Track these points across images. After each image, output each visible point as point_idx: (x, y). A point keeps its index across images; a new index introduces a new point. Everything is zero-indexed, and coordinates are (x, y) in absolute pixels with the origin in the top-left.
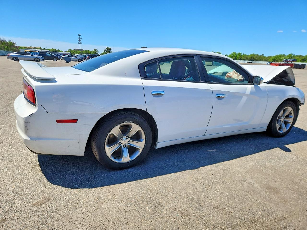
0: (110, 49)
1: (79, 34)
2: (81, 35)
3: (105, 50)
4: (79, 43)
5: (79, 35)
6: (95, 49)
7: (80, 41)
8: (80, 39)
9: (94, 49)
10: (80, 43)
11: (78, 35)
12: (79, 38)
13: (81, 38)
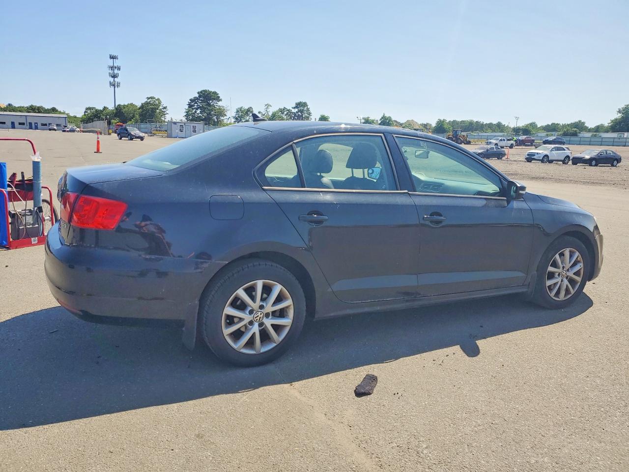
0: (215, 96)
1: (114, 54)
2: (119, 57)
3: (190, 100)
4: (110, 82)
5: (113, 57)
6: (151, 98)
7: (114, 76)
8: (116, 71)
9: (148, 98)
10: (115, 85)
11: (109, 57)
12: (112, 68)
13: (119, 69)
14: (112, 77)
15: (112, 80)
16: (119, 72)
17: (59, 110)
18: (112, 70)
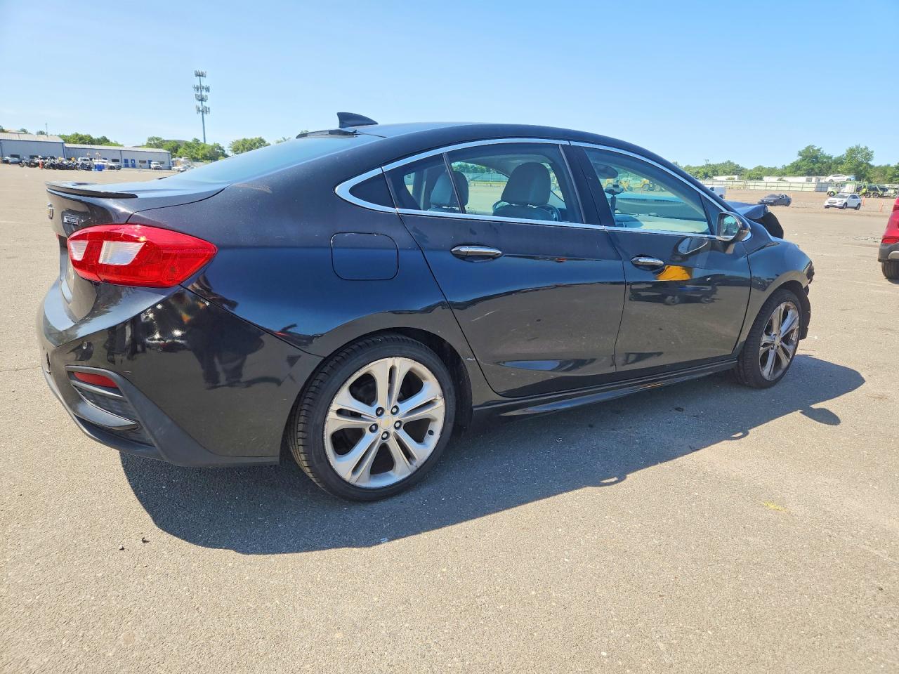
1: (200, 70)
2: (207, 76)
5: (200, 75)
7: (202, 100)
8: (204, 93)
10: (204, 111)
11: (194, 74)
12: (197, 88)
13: (208, 89)
14: (199, 100)
15: (199, 103)
16: (207, 94)
17: (112, 140)
18: (198, 90)
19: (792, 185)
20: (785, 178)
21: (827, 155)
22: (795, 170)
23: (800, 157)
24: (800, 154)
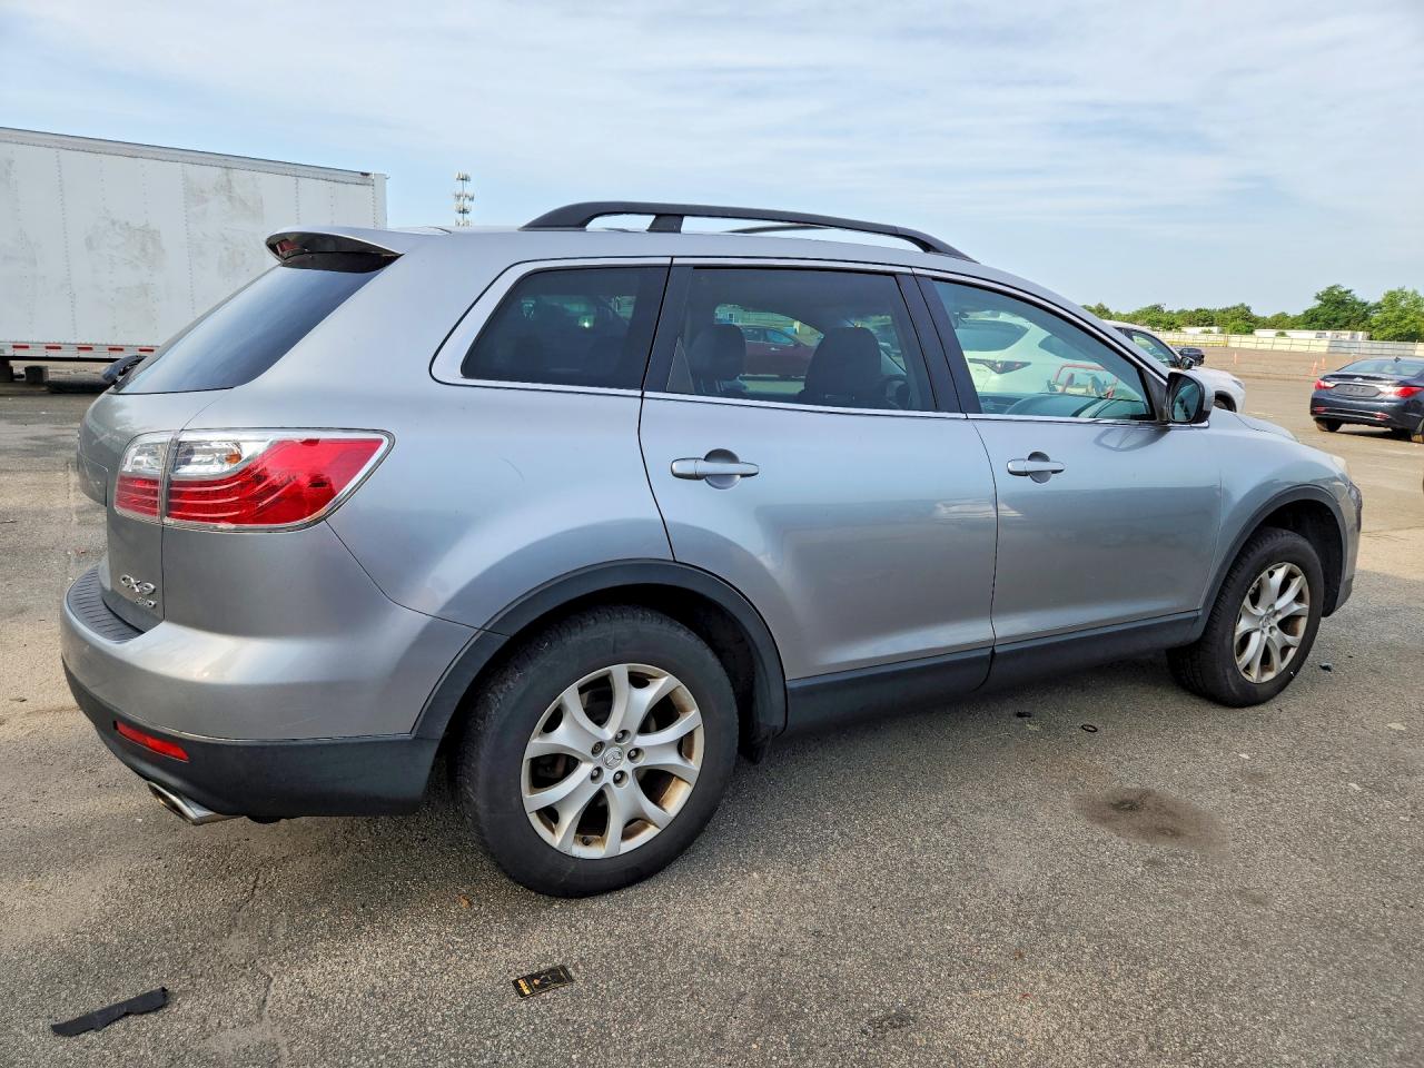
19: (1295, 342)
20: (1288, 332)
21: (1359, 300)
22: (1311, 321)
23: (1319, 302)
24: (1318, 297)
